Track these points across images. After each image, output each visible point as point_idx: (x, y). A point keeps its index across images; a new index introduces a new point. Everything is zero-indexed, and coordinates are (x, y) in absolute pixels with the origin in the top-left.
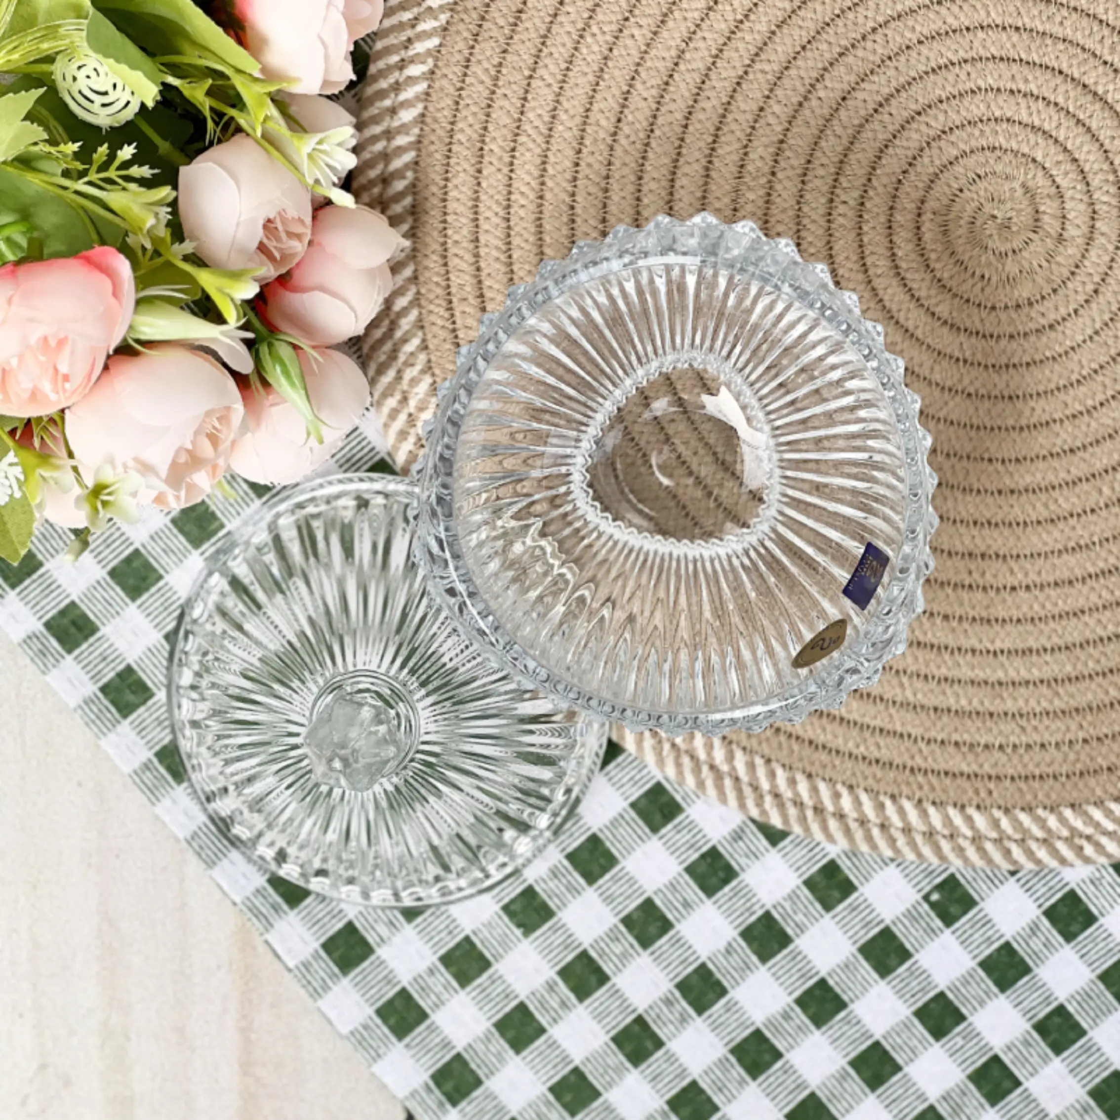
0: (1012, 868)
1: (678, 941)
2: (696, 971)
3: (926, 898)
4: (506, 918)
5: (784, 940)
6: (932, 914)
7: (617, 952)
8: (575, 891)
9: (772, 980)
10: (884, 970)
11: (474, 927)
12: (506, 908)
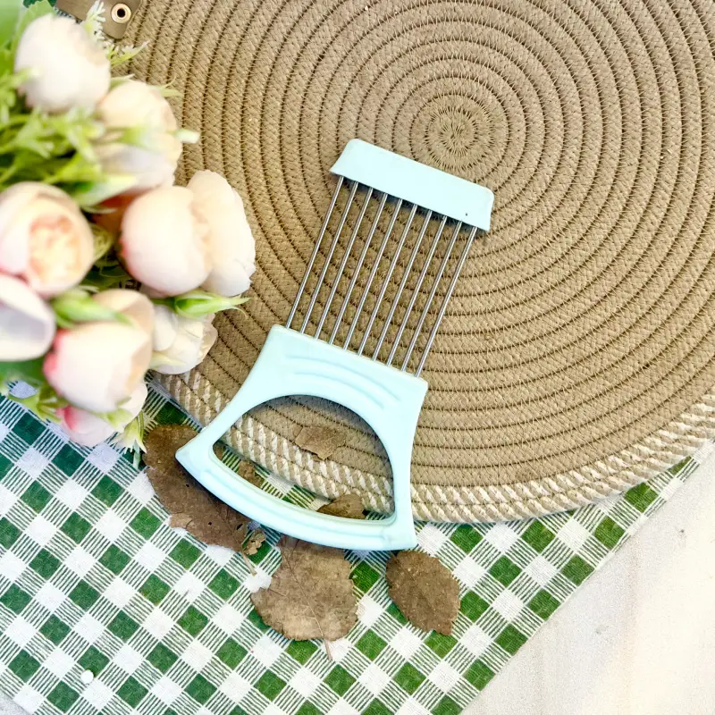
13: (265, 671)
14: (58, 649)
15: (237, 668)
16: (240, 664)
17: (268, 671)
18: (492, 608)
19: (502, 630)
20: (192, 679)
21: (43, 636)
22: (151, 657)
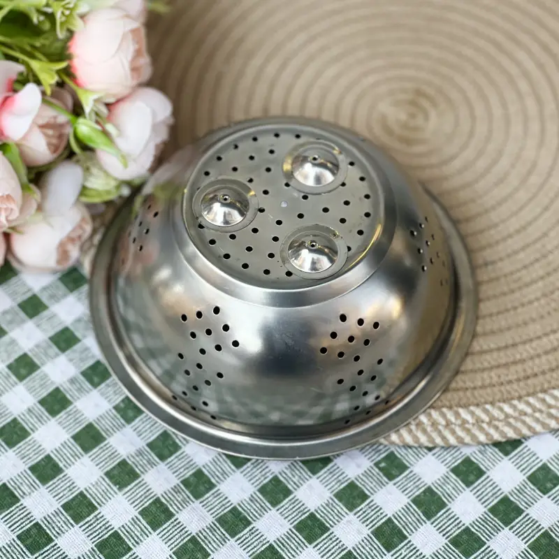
0: (430, 445)
1: (218, 495)
2: (230, 511)
3: (377, 465)
4: (107, 479)
5: (288, 492)
6: (381, 474)
7: (179, 499)
8: (152, 464)
9: (279, 516)
10: (351, 506)
11: (86, 486)
12: (108, 474)
13: (268, 545)
14: (43, 489)
15: (237, 537)
16: (242, 534)
17: (271, 545)
18: (527, 515)
19: (537, 536)
20: (185, 541)
21: (31, 474)
22: (144, 513)
